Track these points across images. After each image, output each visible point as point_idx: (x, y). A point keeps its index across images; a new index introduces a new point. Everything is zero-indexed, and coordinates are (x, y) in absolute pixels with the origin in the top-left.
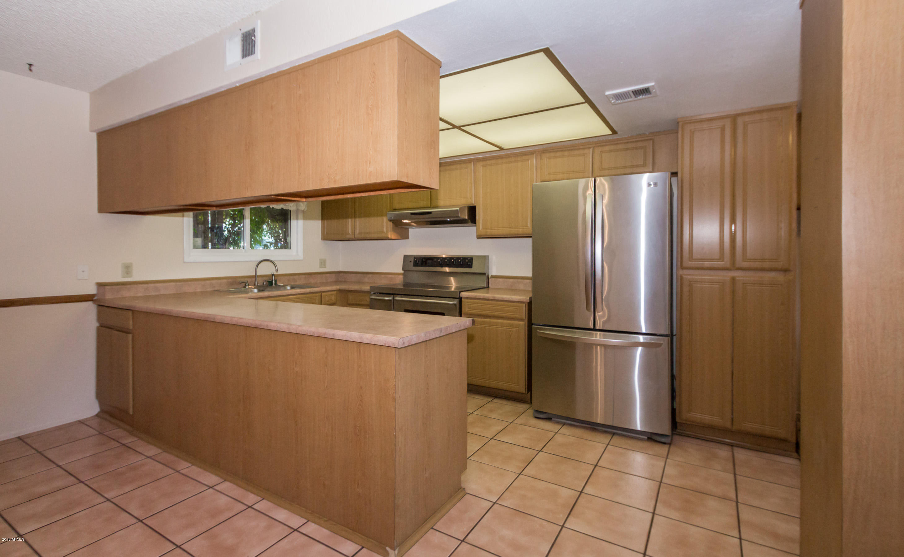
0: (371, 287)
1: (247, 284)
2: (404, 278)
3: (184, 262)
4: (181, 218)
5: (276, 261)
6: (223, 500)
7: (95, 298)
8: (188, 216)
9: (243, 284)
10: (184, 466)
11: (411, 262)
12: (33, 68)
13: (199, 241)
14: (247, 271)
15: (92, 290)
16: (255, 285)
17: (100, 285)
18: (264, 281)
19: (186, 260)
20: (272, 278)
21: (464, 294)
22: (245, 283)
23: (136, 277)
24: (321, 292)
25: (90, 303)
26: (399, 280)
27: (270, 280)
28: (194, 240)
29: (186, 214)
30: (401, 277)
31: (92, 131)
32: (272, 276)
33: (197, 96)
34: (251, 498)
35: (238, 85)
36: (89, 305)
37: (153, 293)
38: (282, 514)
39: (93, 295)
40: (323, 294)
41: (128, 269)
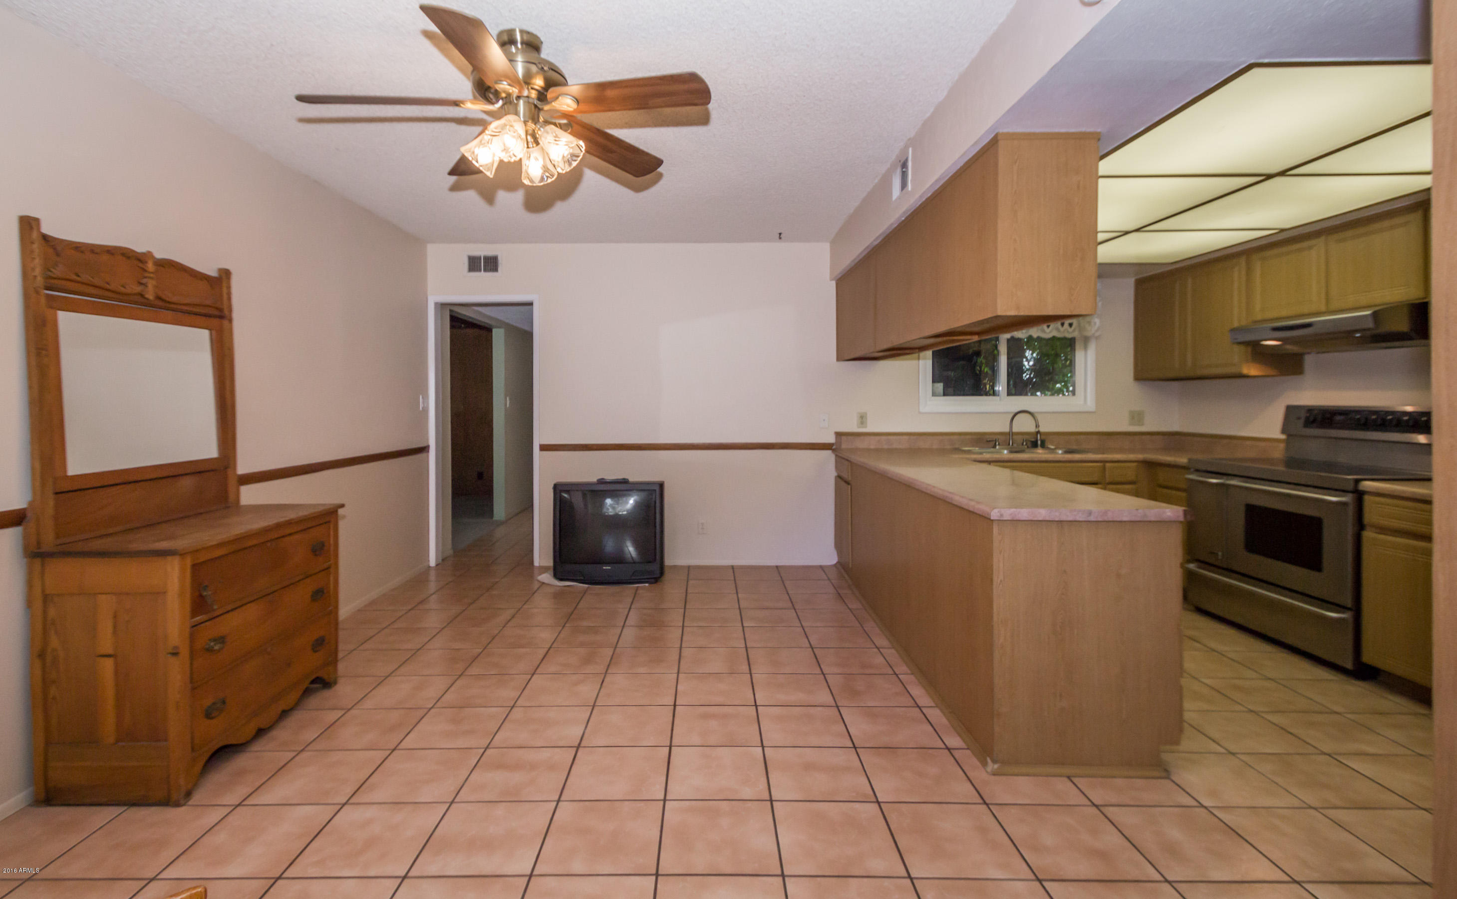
0: (1190, 460)
1: (997, 443)
2: (1287, 448)
3: (920, 413)
4: (915, 362)
5: (1038, 413)
6: (879, 660)
7: (834, 447)
8: (925, 358)
9: (992, 444)
10: (871, 626)
11: (1299, 418)
12: (782, 236)
13: (940, 386)
14: (1000, 426)
15: (831, 439)
16: (1009, 444)
17: (839, 435)
18: (1024, 440)
19: (922, 410)
20: (1037, 437)
21: (1367, 485)
22: (994, 442)
23: (870, 429)
24: (1104, 462)
25: (829, 452)
26: (1278, 453)
27: (1033, 440)
28: (933, 386)
29: (922, 354)
30: (1282, 446)
31: (831, 280)
32: (1037, 435)
33: (880, 235)
34: (902, 668)
35: (903, 219)
36: (828, 453)
37: (886, 447)
38: (918, 691)
39: (832, 445)
40: (1108, 465)
41: (862, 419)
